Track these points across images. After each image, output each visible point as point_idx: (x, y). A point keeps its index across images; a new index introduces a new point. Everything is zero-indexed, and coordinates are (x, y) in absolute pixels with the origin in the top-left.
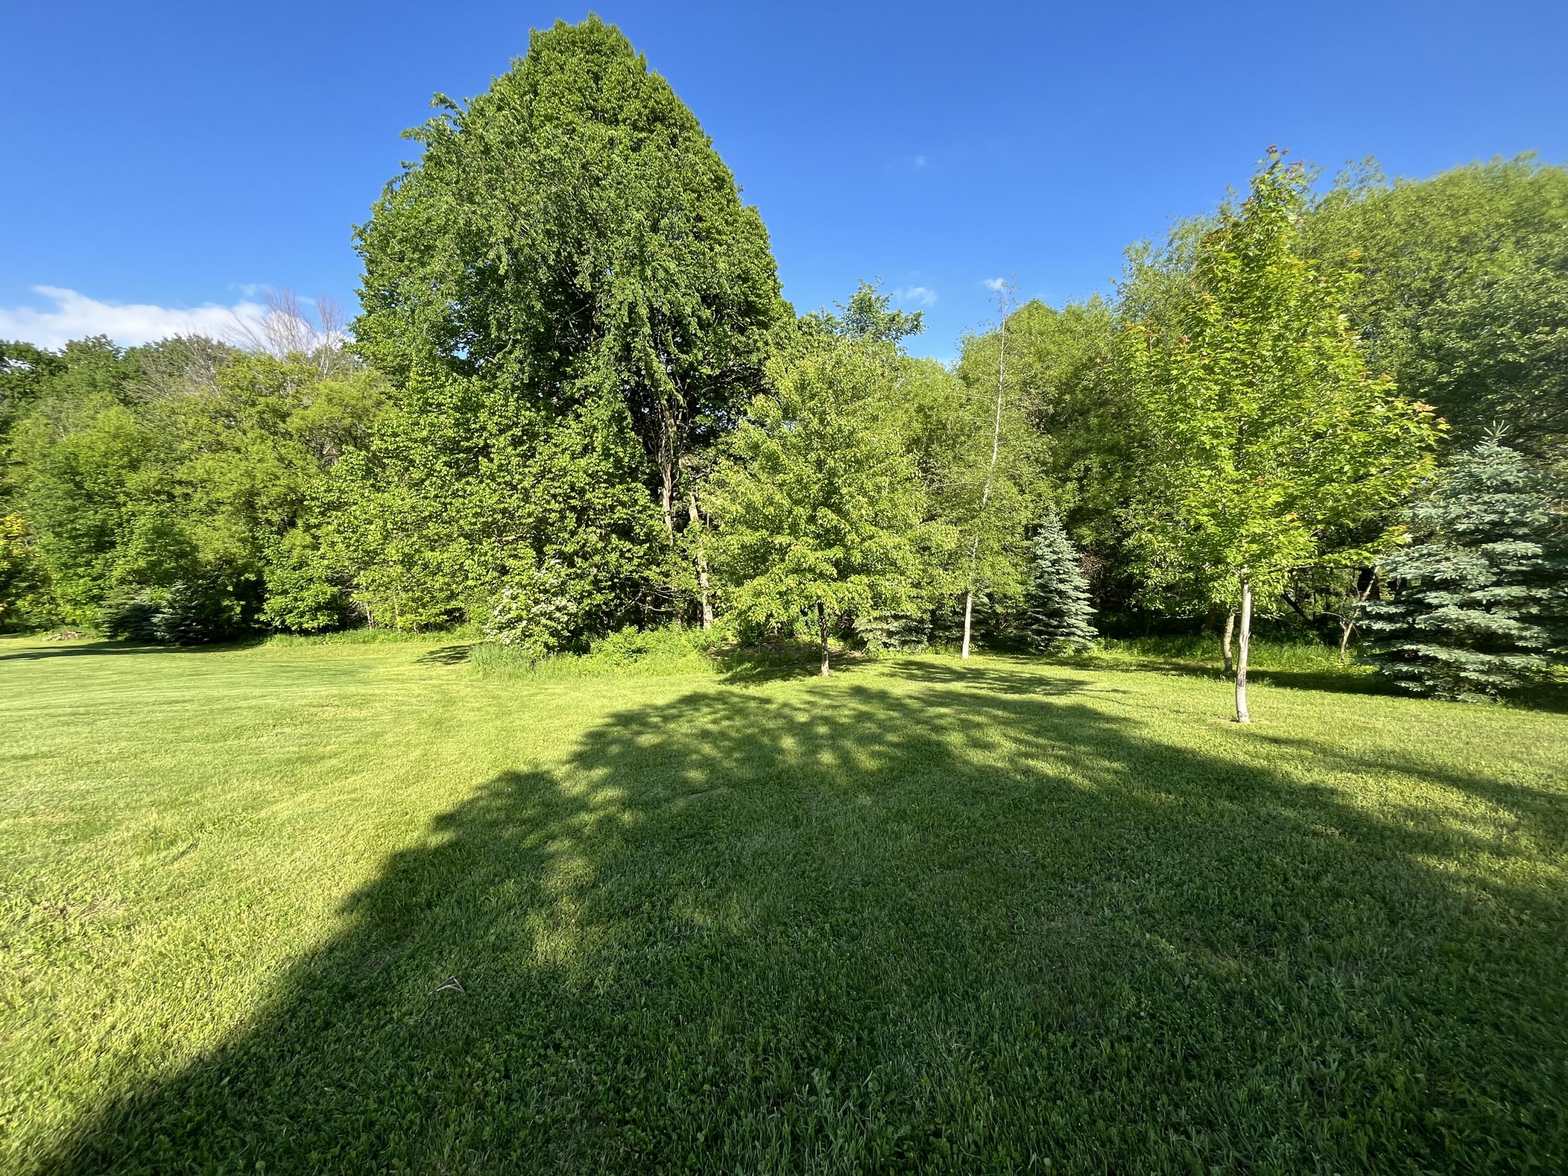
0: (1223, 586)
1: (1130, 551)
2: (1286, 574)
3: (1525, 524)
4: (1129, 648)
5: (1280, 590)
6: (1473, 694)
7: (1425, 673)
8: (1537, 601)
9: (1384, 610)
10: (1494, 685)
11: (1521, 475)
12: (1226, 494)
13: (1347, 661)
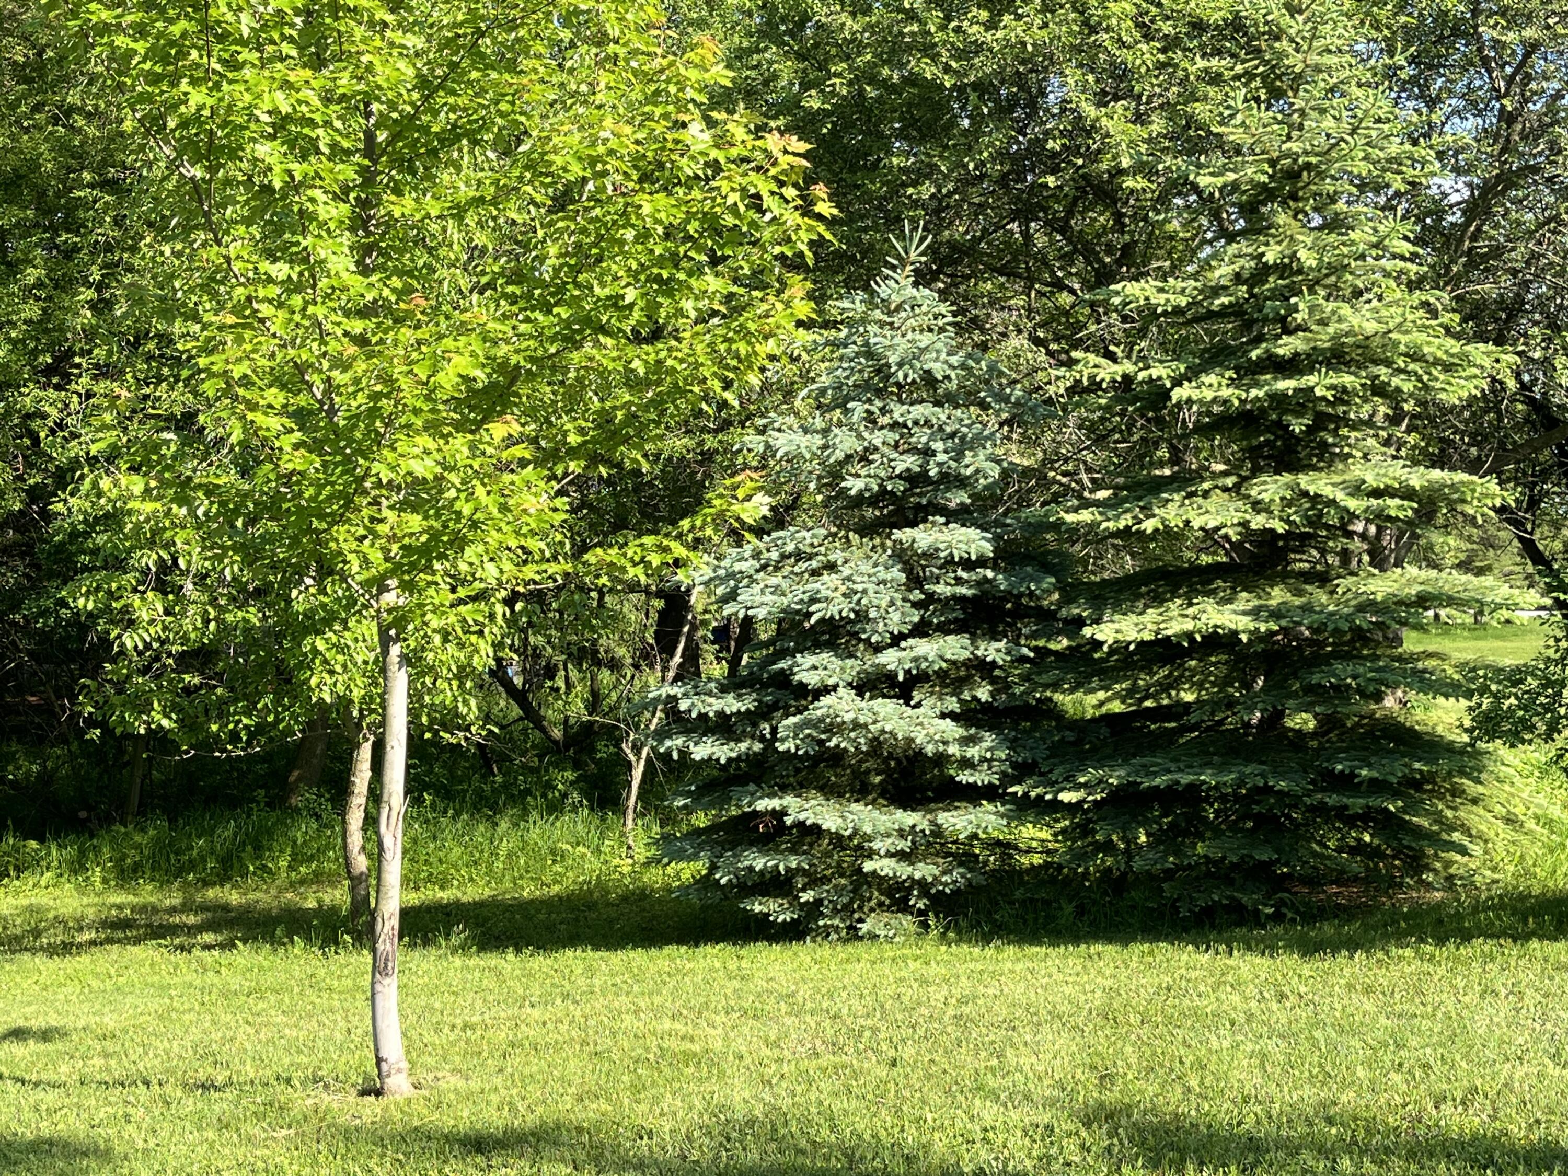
0: (341, 649)
1: (74, 535)
2: (499, 609)
3: (962, 482)
4: (78, 867)
5: (484, 658)
6: (886, 917)
7: (799, 870)
8: (984, 668)
9: (714, 705)
10: (923, 885)
11: (954, 360)
12: (333, 347)
13: (641, 853)
